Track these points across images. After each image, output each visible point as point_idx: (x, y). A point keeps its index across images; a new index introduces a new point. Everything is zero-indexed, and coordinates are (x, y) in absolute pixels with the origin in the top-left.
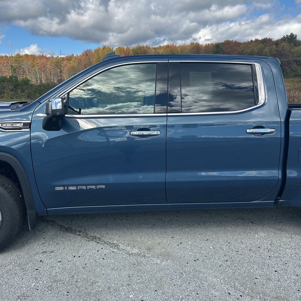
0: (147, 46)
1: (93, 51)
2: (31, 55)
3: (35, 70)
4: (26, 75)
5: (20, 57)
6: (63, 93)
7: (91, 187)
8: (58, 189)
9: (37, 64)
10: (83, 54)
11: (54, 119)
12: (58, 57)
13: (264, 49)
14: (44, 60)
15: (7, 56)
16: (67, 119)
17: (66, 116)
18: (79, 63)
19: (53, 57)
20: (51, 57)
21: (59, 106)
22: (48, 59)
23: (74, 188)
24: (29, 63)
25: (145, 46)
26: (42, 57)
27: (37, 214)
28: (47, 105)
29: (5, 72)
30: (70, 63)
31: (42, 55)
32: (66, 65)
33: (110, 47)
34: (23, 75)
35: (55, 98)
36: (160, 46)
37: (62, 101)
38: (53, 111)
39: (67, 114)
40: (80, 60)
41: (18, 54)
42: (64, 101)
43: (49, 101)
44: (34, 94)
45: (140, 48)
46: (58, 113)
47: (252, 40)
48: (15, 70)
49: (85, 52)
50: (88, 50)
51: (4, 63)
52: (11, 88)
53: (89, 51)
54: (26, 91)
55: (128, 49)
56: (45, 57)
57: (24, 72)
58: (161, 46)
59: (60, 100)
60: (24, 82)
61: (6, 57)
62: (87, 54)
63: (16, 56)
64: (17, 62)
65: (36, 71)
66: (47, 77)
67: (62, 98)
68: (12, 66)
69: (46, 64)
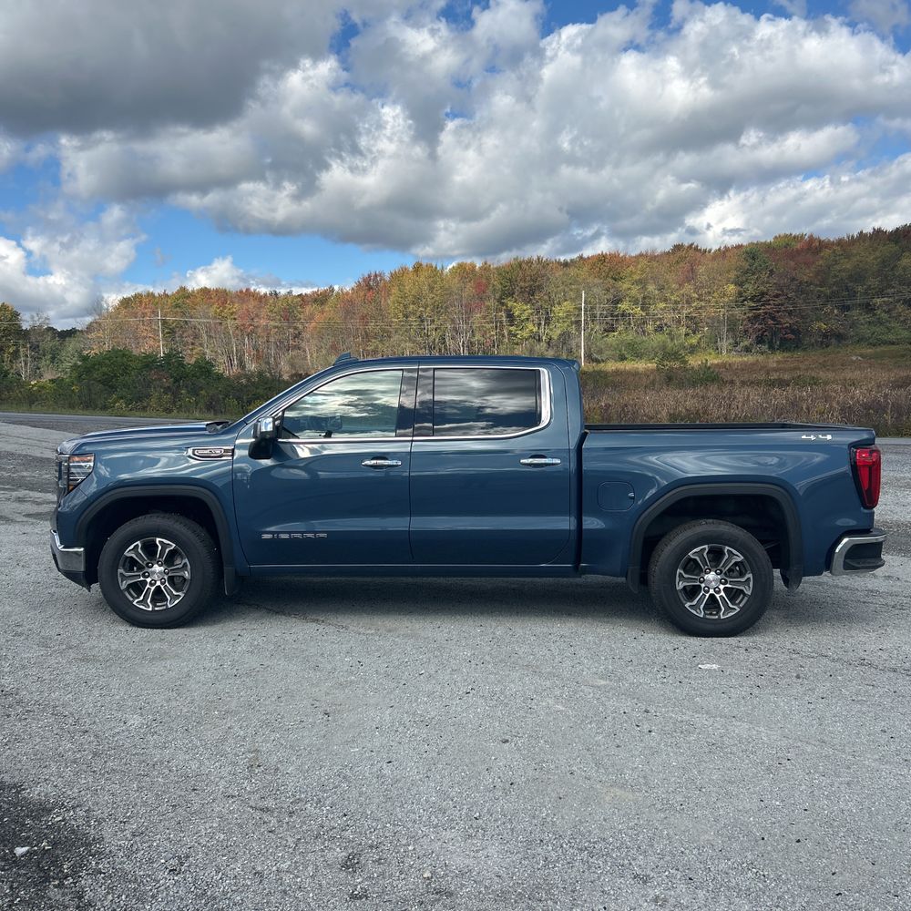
0: (539, 259)
1: (387, 277)
2: (217, 291)
3: (226, 333)
4: (201, 345)
5: (188, 297)
6: (277, 409)
7: (309, 535)
8: (266, 536)
9: (232, 314)
10: (359, 285)
11: (263, 443)
12: (290, 293)
13: (899, 260)
14: (252, 304)
15: (153, 294)
16: (281, 445)
17: (280, 440)
18: (347, 312)
19: (276, 294)
20: (271, 294)
21: (270, 428)
22: (264, 300)
23: (286, 536)
24: (212, 311)
25: (535, 258)
26: (247, 295)
27: (236, 572)
28: (256, 426)
29: (145, 338)
30: (322, 312)
31: (248, 290)
32: (311, 317)
33: (434, 266)
34: (193, 344)
35: (266, 417)
36: (581, 257)
37: (274, 422)
38: (262, 433)
39: (281, 438)
40: (351, 302)
41: (183, 289)
42: (276, 423)
43: (258, 421)
44: (224, 399)
45: (520, 265)
46: (268, 436)
47: (862, 232)
48: (172, 332)
49: (364, 280)
50: (373, 274)
51: (144, 315)
52: (167, 385)
53: (376, 275)
54: (203, 392)
55: (486, 268)
56: (255, 296)
57: (196, 336)
58: (585, 256)
59: (271, 420)
60: (200, 367)
61: (150, 295)
62: (370, 285)
63: (178, 292)
64: (178, 309)
65: (228, 332)
66: (257, 350)
67: (273, 418)
68: (164, 322)
69: (257, 316)
